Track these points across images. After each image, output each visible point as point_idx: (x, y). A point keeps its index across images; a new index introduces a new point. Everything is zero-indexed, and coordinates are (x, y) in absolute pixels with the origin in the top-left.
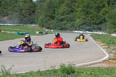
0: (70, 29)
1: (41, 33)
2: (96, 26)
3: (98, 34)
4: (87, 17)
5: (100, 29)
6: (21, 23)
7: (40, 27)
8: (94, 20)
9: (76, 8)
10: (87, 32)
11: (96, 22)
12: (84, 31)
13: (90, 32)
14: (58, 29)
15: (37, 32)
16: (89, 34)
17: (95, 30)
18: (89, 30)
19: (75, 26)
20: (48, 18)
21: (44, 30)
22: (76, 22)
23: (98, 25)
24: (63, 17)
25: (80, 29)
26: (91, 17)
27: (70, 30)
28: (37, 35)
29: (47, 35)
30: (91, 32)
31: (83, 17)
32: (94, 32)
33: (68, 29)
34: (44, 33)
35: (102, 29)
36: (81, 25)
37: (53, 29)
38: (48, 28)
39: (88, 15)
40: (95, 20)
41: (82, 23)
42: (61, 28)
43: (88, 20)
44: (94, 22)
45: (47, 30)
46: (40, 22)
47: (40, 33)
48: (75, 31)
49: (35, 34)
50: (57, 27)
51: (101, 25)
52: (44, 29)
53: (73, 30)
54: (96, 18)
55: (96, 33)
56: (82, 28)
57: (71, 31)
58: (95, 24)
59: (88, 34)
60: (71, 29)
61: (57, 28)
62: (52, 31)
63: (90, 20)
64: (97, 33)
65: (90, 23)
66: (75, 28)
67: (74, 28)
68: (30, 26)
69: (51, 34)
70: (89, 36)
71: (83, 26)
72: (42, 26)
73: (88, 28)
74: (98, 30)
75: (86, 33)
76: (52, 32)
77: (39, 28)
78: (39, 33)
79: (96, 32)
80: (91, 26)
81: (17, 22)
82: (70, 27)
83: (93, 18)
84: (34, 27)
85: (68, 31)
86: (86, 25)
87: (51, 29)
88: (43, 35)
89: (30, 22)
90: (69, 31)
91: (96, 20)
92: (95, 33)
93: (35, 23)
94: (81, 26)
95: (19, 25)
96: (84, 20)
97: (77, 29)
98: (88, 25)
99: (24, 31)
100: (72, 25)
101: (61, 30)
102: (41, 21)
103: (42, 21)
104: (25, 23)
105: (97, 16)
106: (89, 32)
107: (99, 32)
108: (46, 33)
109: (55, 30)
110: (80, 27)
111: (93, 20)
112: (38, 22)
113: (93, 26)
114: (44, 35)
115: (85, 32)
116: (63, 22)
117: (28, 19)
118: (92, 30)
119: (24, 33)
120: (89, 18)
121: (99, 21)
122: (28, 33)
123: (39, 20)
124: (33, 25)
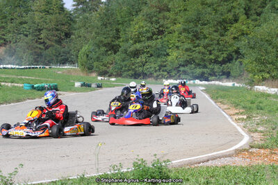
0: (155, 74)
1: (86, 86)
2: (216, 67)
3: (222, 86)
4: (195, 47)
5: (227, 75)
6: (37, 62)
7: (83, 70)
8: (213, 52)
9: (169, 25)
10: (197, 82)
11: (218, 56)
12: (190, 80)
13: (204, 82)
14: (126, 77)
15: (77, 84)
16: (202, 85)
17: (216, 76)
18: (202, 77)
19: (168, 68)
20: (103, 49)
21: (94, 78)
22: (169, 58)
23: (223, 66)
24: (138, 46)
25: (179, 76)
26: (205, 47)
27: (157, 78)
28: (76, 90)
29: (100, 90)
30: (206, 83)
31: (187, 46)
32: (213, 82)
33: (151, 75)
34: (93, 86)
35: (232, 73)
36: (183, 66)
37: (116, 76)
38: (103, 74)
39: (198, 42)
40: (216, 52)
41: (184, 60)
42: (135, 74)
43: (199, 53)
44: (212, 57)
45: (99, 78)
46: (85, 58)
48: (167, 79)
49: (71, 88)
50: (125, 71)
51: (229, 65)
52: (94, 75)
53: (163, 77)
54: (216, 48)
55: (219, 85)
56: (185, 72)
57: (159, 81)
58: (216, 62)
59: (198, 86)
60: (158, 76)
61: (125, 74)
62: (113, 79)
63: (203, 53)
64: (221, 83)
65: (205, 61)
66: (168, 73)
67: (166, 73)
68: (59, 70)
69: (110, 87)
70: (202, 90)
71: (186, 68)
72: (89, 69)
73: (198, 71)
74: (223, 77)
75: (195, 85)
76: (114, 82)
77: (82, 75)
78: (82, 85)
79: (217, 83)
80: (205, 67)
81: (29, 60)
82: (156, 71)
83: (209, 48)
84: (69, 71)
85: (150, 80)
86: (193, 66)
87: (110, 76)
88: (92, 90)
89: (59, 58)
90: (154, 81)
92: (215, 85)
93: (72, 63)
94: (182, 69)
95: (33, 68)
96: (189, 53)
97: (173, 74)
98: (199, 65)
99: (46, 82)
100: (161, 66)
101: (135, 78)
102: (85, 56)
103: (88, 55)
104: (48, 61)
105: (218, 44)
106: (201, 83)
107: (225, 81)
108: (99, 86)
109: (120, 78)
110: (180, 71)
111: (211, 54)
112: (79, 60)
113: (211, 66)
114: (94, 90)
115: (192, 81)
116: (138, 58)
117: (54, 51)
118: (208, 78)
119: (46, 86)
120: (200, 48)
121: (225, 55)
122: (56, 86)
123: (82, 55)
124: (67, 67)
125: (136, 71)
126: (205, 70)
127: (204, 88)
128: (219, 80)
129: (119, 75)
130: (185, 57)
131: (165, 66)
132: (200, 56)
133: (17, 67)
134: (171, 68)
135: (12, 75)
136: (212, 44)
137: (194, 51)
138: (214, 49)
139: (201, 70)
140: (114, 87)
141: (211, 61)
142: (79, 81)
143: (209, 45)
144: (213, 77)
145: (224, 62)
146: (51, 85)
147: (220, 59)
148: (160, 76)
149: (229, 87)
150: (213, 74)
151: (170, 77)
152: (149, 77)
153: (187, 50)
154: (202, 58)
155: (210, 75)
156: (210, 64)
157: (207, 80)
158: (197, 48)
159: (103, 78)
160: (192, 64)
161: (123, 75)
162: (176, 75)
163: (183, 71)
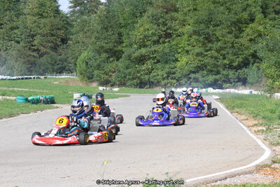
0: (163, 82)
2: (231, 74)
3: (238, 94)
4: (207, 51)
5: (244, 82)
6: (31, 71)
7: (82, 80)
8: (227, 56)
9: (177, 27)
10: (210, 90)
11: (232, 61)
12: (202, 88)
14: (130, 86)
15: (77, 96)
16: (215, 94)
17: (231, 83)
18: (215, 85)
19: (178, 75)
20: (104, 55)
21: (94, 88)
22: (178, 64)
23: (239, 71)
24: (143, 51)
25: (190, 84)
26: (217, 51)
27: (165, 86)
30: (220, 91)
31: (197, 50)
32: (228, 90)
33: (158, 84)
35: (250, 79)
36: (194, 72)
37: (119, 86)
38: (105, 83)
39: (210, 45)
41: (195, 66)
42: (141, 83)
43: (212, 57)
44: (226, 61)
45: (101, 88)
46: (84, 66)
48: (176, 87)
49: (69, 100)
50: (129, 79)
51: (246, 70)
52: (95, 85)
53: (172, 85)
54: (230, 52)
55: (234, 93)
56: (196, 80)
58: (230, 67)
59: (212, 96)
61: (129, 83)
62: (116, 89)
63: (216, 58)
64: (236, 91)
65: (218, 66)
66: (178, 80)
67: (175, 81)
68: (55, 80)
69: (113, 98)
70: (215, 99)
71: (197, 75)
72: (89, 78)
73: (211, 78)
74: (239, 83)
75: (208, 94)
76: (116, 92)
77: (80, 84)
79: (232, 90)
80: (218, 73)
81: (21, 70)
82: (163, 79)
83: (223, 52)
84: (67, 81)
85: (157, 89)
86: (205, 72)
87: (113, 86)
89: (56, 67)
91: (231, 58)
92: (230, 93)
93: (70, 71)
94: (192, 76)
95: (26, 78)
96: (200, 58)
97: (183, 82)
98: (212, 71)
99: (42, 94)
100: (169, 74)
101: (141, 87)
102: (85, 63)
103: (87, 63)
104: (43, 70)
105: (233, 47)
106: (215, 91)
107: (241, 88)
109: (123, 88)
110: (190, 78)
111: (224, 58)
112: (77, 69)
113: (225, 72)
115: (204, 90)
116: (143, 64)
117: (49, 59)
118: (222, 85)
119: (41, 98)
120: (213, 51)
121: (241, 60)
122: (52, 98)
123: (81, 63)
124: (64, 76)
125: (141, 80)
126: (217, 77)
127: (217, 97)
128: (234, 87)
129: (122, 84)
130: (196, 63)
131: (174, 73)
132: (212, 61)
133: (9, 77)
134: (180, 76)
135: (3, 87)
136: (225, 48)
137: (207, 55)
138: (228, 53)
139: (214, 76)
140: (117, 98)
141: (225, 66)
142: (78, 92)
143: (222, 49)
144: (228, 85)
145: (239, 67)
146: (47, 97)
147: (235, 64)
148: (169, 85)
149: (246, 95)
150: (227, 81)
151: (180, 85)
152: (156, 86)
153: (198, 55)
154: (215, 64)
155: (224, 81)
156: (224, 70)
157: (221, 88)
158: (209, 52)
159: (105, 88)
160: (204, 70)
161: (127, 84)
162: (186, 82)
163: (194, 78)
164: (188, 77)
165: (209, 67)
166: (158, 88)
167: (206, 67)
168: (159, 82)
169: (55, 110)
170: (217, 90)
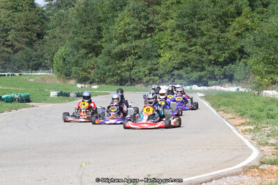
0: (145, 79)
1: (63, 95)
2: (217, 70)
3: (224, 91)
4: (191, 46)
5: (230, 78)
6: (5, 68)
7: (59, 77)
8: (212, 51)
9: (160, 21)
10: (195, 87)
11: (218, 57)
12: (186, 85)
14: (110, 83)
15: (53, 94)
16: (200, 92)
17: (217, 80)
18: (199, 82)
19: (160, 72)
20: (83, 51)
21: (72, 85)
22: (161, 60)
23: (225, 67)
24: (124, 46)
25: (173, 81)
26: (203, 46)
27: (147, 84)
28: (52, 101)
30: (205, 88)
31: (181, 45)
32: (213, 87)
33: (139, 81)
34: (72, 95)
35: (236, 76)
36: (178, 69)
37: (99, 83)
38: (83, 80)
39: (194, 40)
40: (215, 52)
41: (179, 62)
42: (121, 80)
43: (196, 53)
44: (211, 57)
45: (79, 86)
46: (61, 62)
47: (61, 94)
49: (45, 99)
50: (109, 76)
51: (233, 66)
52: (73, 82)
53: (154, 82)
54: (216, 47)
55: (220, 91)
56: (180, 77)
58: (216, 63)
59: (196, 92)
60: (148, 82)
61: (109, 80)
62: (95, 87)
63: (201, 54)
64: (222, 88)
65: (203, 62)
66: (160, 77)
67: (157, 78)
68: (31, 77)
70: (200, 98)
71: (181, 72)
72: (66, 75)
73: (195, 75)
74: (225, 80)
75: (192, 91)
76: (96, 90)
77: (58, 82)
78: (59, 95)
79: (218, 88)
80: (203, 69)
82: (146, 76)
83: (208, 47)
84: (43, 78)
86: (189, 68)
87: (91, 83)
88: (71, 101)
89: (31, 64)
90: (143, 87)
91: (217, 53)
92: (215, 90)
93: (46, 68)
94: (176, 72)
96: (183, 54)
97: (165, 79)
98: (196, 67)
99: (17, 92)
100: (151, 70)
101: (121, 85)
102: (62, 60)
103: (64, 59)
104: (18, 67)
105: (219, 42)
106: (199, 88)
107: (227, 85)
108: (79, 96)
110: (174, 75)
111: (210, 54)
112: (54, 65)
113: (210, 69)
114: (74, 100)
115: (188, 87)
116: (124, 60)
117: (24, 55)
118: (207, 82)
119: (16, 96)
120: (197, 47)
121: (227, 55)
122: (28, 96)
123: (58, 59)
124: (40, 73)
125: (122, 77)
126: (202, 73)
127: (203, 95)
128: (220, 84)
129: (102, 81)
130: (180, 59)
131: (157, 70)
132: (196, 57)
134: (163, 72)
136: (210, 43)
137: (191, 51)
138: (213, 48)
139: (199, 73)
140: (96, 95)
141: (209, 63)
142: (55, 89)
143: (207, 44)
144: (213, 82)
145: (225, 63)
146: (22, 95)
147: (221, 60)
148: (151, 82)
149: (232, 92)
150: (213, 77)
151: (163, 82)
152: (138, 83)
153: (182, 50)
154: (200, 60)
155: (210, 78)
156: (209, 66)
157: (206, 85)
158: (193, 48)
159: (83, 86)
160: (188, 66)
161: (107, 82)
162: (169, 79)
163: (178, 75)
164: (171, 74)
165: (193, 63)
166: (139, 85)
167: (190, 63)
168: (140, 79)
169: (31, 108)
170: (202, 88)
